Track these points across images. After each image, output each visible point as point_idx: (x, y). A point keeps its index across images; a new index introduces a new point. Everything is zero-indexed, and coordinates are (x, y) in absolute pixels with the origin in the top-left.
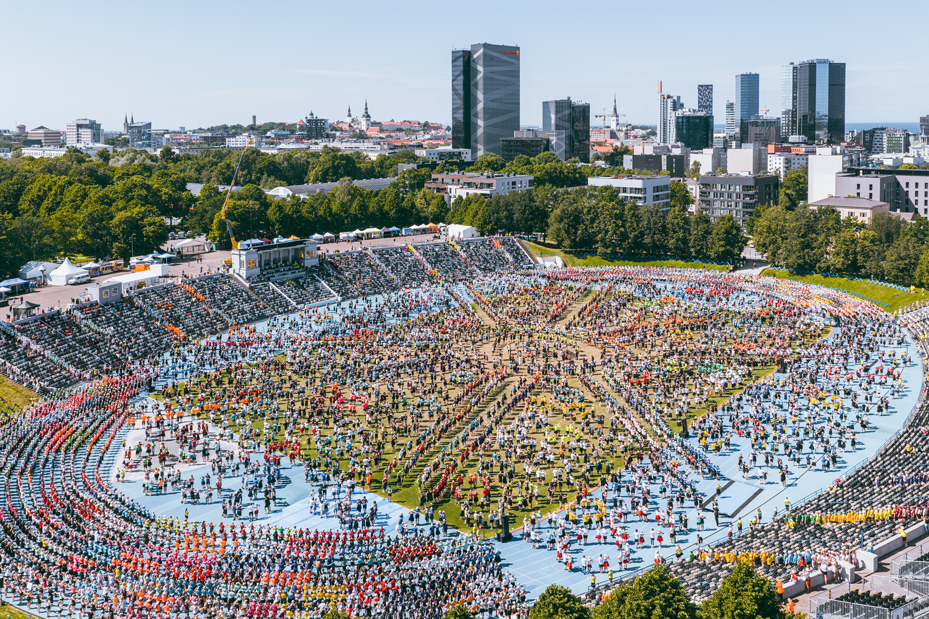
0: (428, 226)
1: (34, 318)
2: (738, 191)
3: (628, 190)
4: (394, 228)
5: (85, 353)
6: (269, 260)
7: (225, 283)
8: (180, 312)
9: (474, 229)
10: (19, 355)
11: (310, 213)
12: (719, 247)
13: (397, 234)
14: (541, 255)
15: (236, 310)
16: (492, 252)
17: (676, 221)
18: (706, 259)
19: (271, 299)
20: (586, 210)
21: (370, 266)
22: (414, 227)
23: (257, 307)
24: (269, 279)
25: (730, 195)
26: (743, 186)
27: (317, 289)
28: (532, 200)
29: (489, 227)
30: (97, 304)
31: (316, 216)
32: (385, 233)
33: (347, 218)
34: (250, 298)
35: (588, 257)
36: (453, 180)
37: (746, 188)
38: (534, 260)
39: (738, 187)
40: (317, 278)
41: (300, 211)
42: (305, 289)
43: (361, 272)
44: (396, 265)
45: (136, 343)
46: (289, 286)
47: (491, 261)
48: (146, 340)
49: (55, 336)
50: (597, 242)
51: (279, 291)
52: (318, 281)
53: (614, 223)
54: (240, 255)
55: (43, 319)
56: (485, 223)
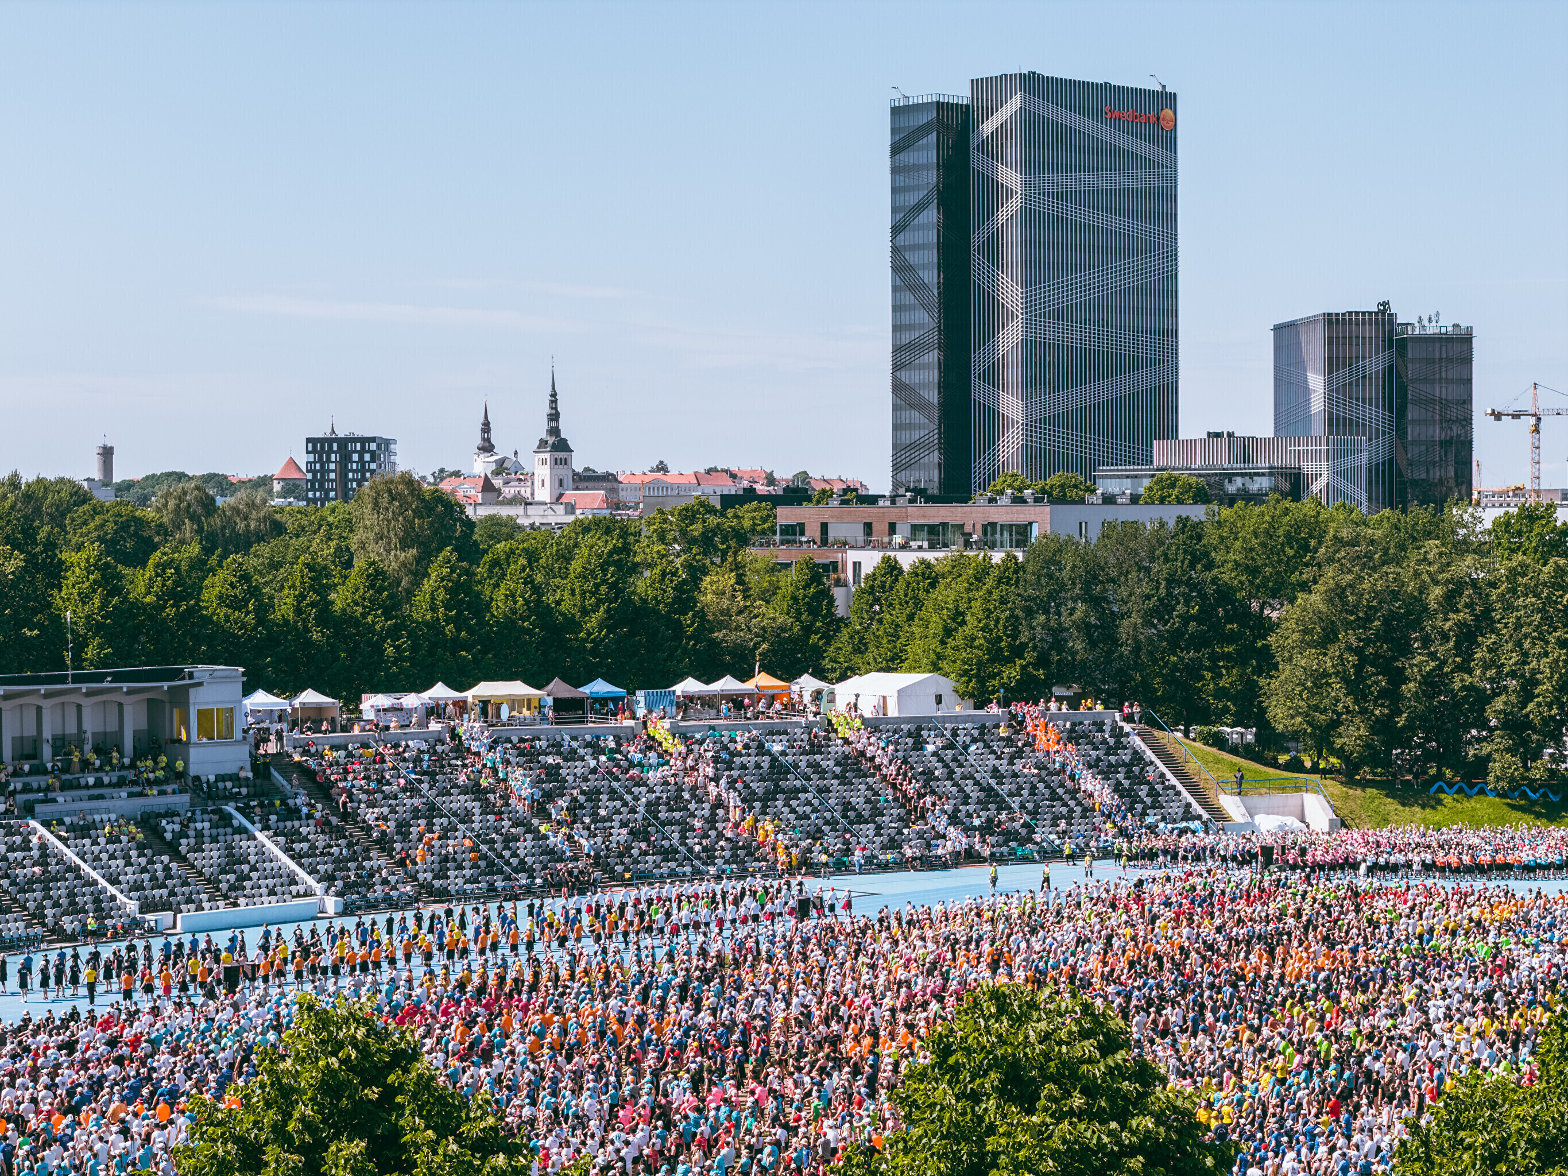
0: (747, 685)
4: (600, 687)
6: (37, 741)
9: (946, 685)
11: (237, 604)
13: (615, 708)
14: (1240, 786)
16: (1021, 766)
19: (32, 880)
20: (1436, 593)
21: (476, 791)
22: (690, 686)
24: (29, 810)
27: (233, 860)
28: (1201, 558)
29: (1011, 673)
31: (261, 620)
32: (558, 703)
33: (393, 634)
35: (1447, 799)
36: (868, 528)
38: (1207, 806)
40: (239, 819)
42: (182, 859)
43: (432, 811)
44: (593, 795)
46: (112, 839)
47: (1015, 803)
50: (1485, 731)
51: (70, 855)
52: (241, 830)
56: (996, 656)
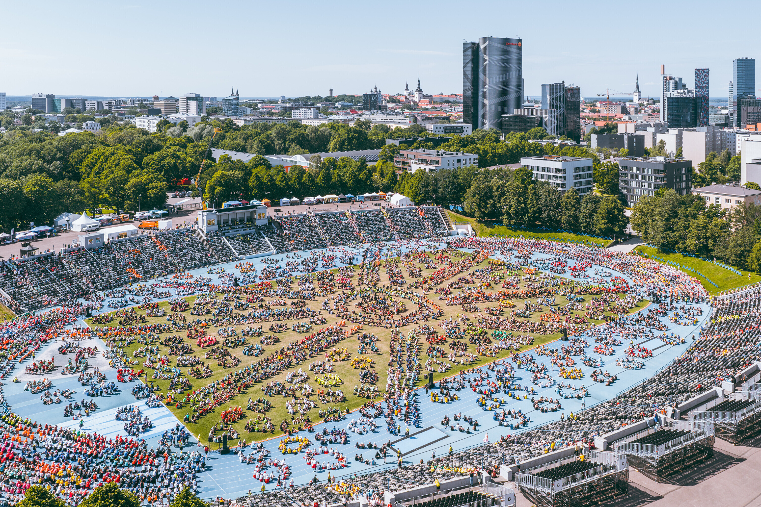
0: (378, 194)
1: (32, 257)
2: (650, 173)
3: (551, 170)
4: (349, 195)
5: (60, 285)
6: (228, 220)
7: (188, 236)
8: (144, 257)
9: (409, 199)
10: (12, 283)
12: (601, 225)
13: (350, 200)
14: (457, 223)
15: (188, 257)
16: (415, 219)
18: (593, 234)
19: (220, 250)
20: (495, 188)
21: (310, 226)
22: (367, 195)
23: (206, 255)
24: (223, 234)
25: (644, 177)
26: (655, 170)
27: (259, 243)
28: (456, 177)
30: (83, 249)
31: (287, 184)
32: (341, 199)
33: (312, 186)
34: (203, 249)
35: (496, 226)
36: (415, 156)
37: (657, 171)
38: (449, 227)
39: (650, 170)
40: (263, 234)
42: (249, 243)
43: (300, 231)
44: (331, 227)
45: (101, 279)
46: (237, 240)
48: (110, 277)
49: (43, 271)
51: (228, 244)
52: (263, 237)
53: (517, 199)
54: (203, 215)
55: (39, 258)
56: (417, 194)
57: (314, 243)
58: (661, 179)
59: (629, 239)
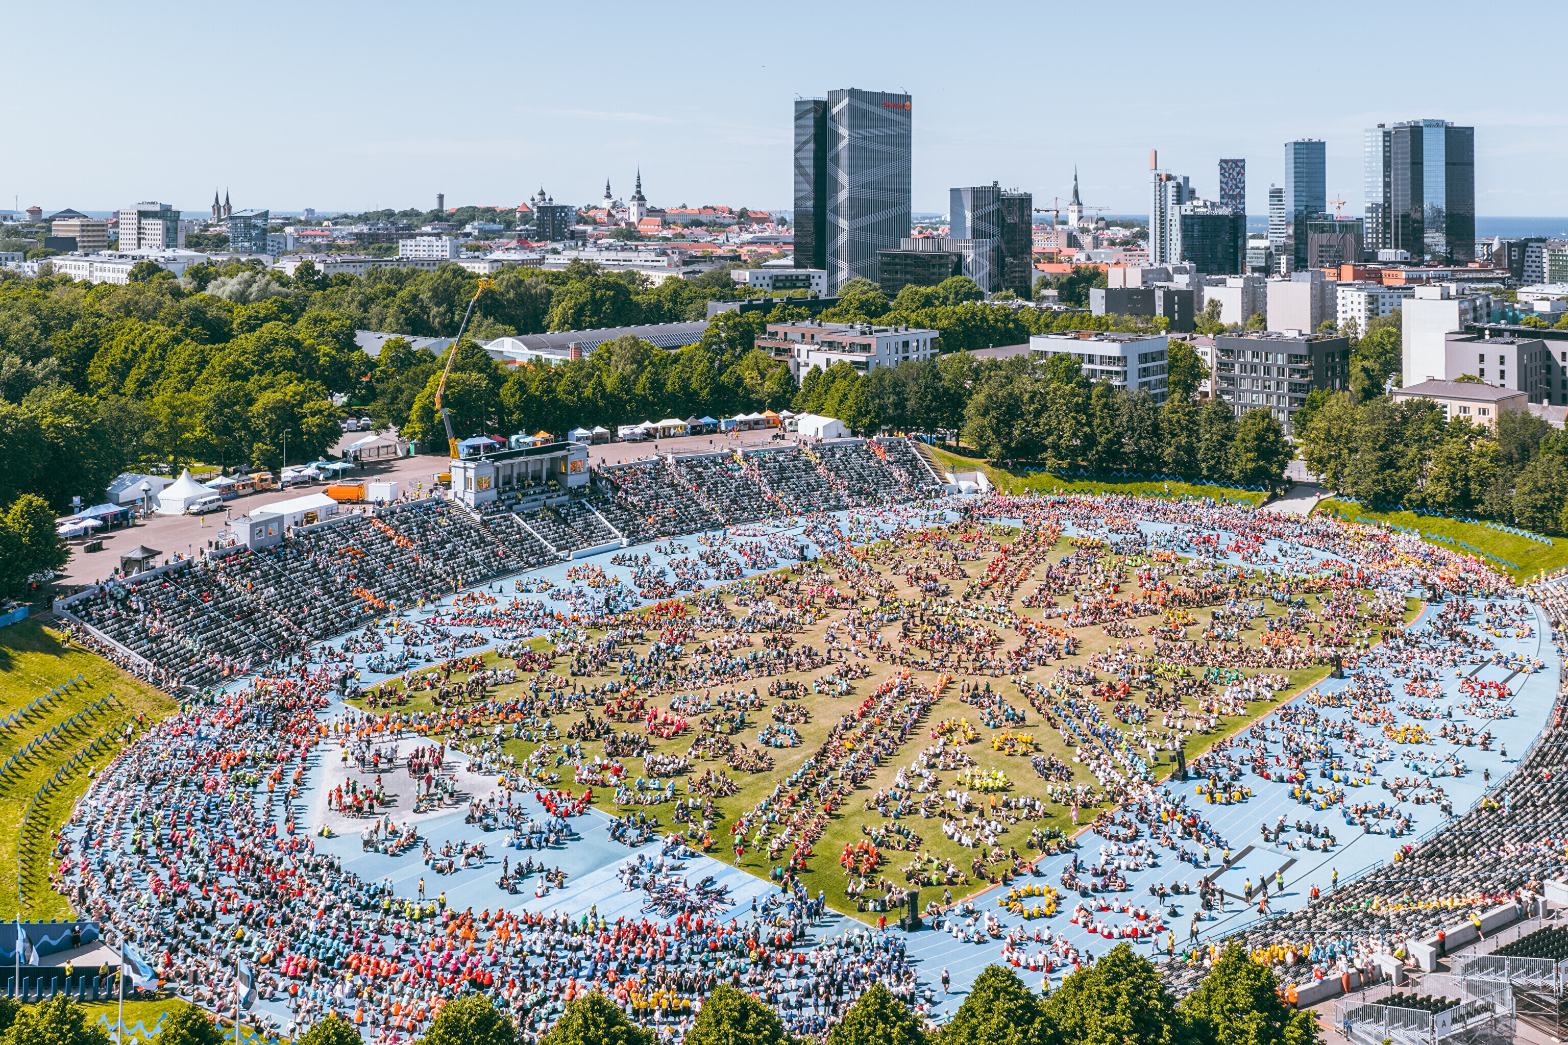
0: (763, 416)
1: (153, 572)
2: (1280, 362)
3: (1097, 360)
4: (707, 420)
5: (234, 631)
6: (511, 476)
7: (442, 514)
8: (375, 563)
9: (841, 423)
10: (138, 633)
11: (570, 393)
12: (1246, 462)
13: (714, 430)
14: (953, 470)
15: (461, 559)
16: (872, 463)
17: (1175, 417)
18: (1226, 480)
19: (516, 541)
20: (1026, 396)
21: (672, 485)
22: (741, 417)
23: (496, 555)
24: (510, 508)
25: (1267, 370)
26: (1290, 356)
27: (588, 524)
28: (937, 377)
29: (866, 421)
30: (246, 550)
31: (580, 399)
32: (693, 427)
33: (630, 401)
34: (482, 539)
35: (1031, 473)
36: (803, 336)
37: (1294, 358)
38: (941, 478)
39: (1280, 356)
40: (588, 506)
41: (554, 391)
42: (569, 525)
43: (657, 496)
44: (715, 484)
45: (310, 615)
46: (543, 519)
47: (870, 479)
48: (325, 609)
49: (187, 603)
50: (1045, 448)
51: (528, 528)
52: (589, 511)
53: (1074, 418)
54: (465, 469)
55: (166, 574)
56: (860, 414)
57: (692, 520)
58: (1303, 373)
59: (1293, 489)
